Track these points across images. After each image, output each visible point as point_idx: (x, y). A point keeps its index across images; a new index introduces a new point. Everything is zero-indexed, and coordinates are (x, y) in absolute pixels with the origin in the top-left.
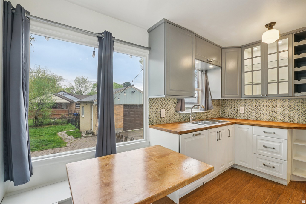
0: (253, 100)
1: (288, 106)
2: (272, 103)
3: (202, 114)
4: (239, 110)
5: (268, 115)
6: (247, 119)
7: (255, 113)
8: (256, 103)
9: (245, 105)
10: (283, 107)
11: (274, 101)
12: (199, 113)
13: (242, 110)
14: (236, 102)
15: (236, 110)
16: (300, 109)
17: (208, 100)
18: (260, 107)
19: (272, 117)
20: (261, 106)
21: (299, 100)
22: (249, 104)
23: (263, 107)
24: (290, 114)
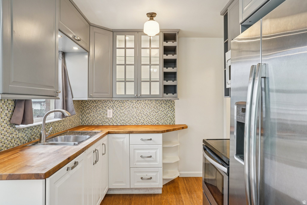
0: (122, 101)
1: (155, 107)
2: (141, 104)
3: (57, 124)
4: (106, 113)
5: (138, 118)
6: (116, 125)
7: (124, 117)
8: (125, 105)
9: (112, 107)
10: (151, 108)
11: (142, 102)
12: (53, 122)
13: (110, 113)
14: (102, 103)
15: (102, 113)
16: (164, 110)
17: (66, 101)
18: (129, 109)
19: (142, 121)
20: (131, 108)
21: (163, 101)
22: (117, 105)
23: (133, 109)
24: (156, 116)
